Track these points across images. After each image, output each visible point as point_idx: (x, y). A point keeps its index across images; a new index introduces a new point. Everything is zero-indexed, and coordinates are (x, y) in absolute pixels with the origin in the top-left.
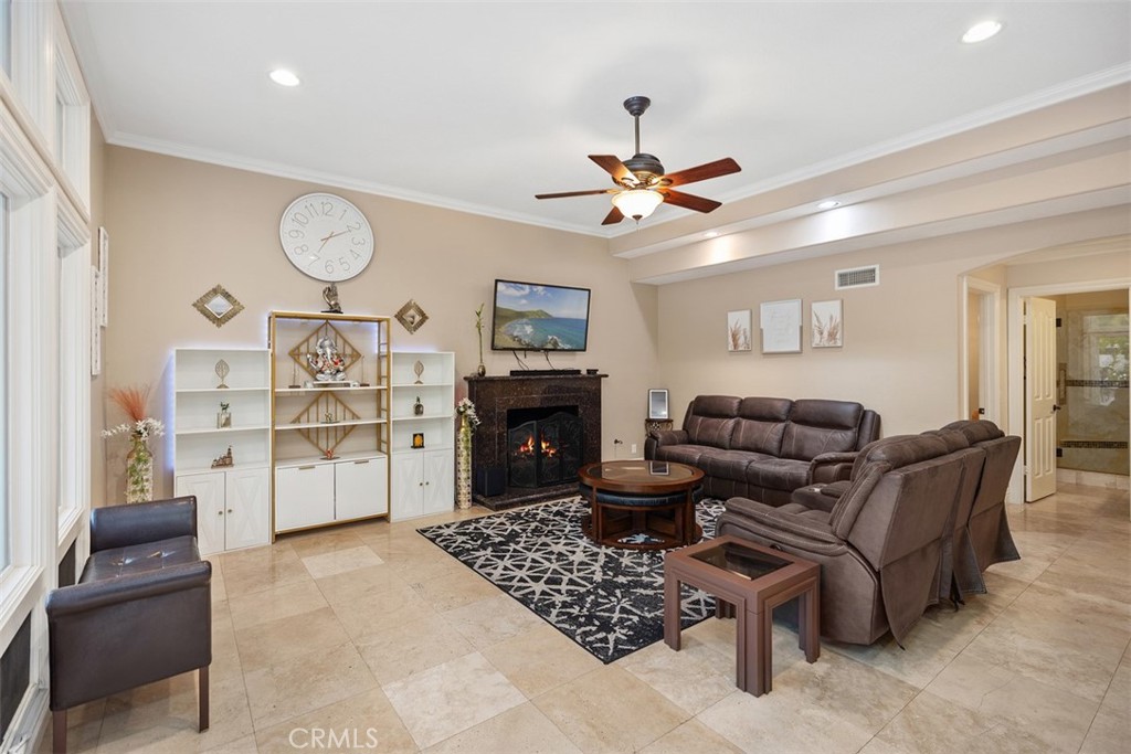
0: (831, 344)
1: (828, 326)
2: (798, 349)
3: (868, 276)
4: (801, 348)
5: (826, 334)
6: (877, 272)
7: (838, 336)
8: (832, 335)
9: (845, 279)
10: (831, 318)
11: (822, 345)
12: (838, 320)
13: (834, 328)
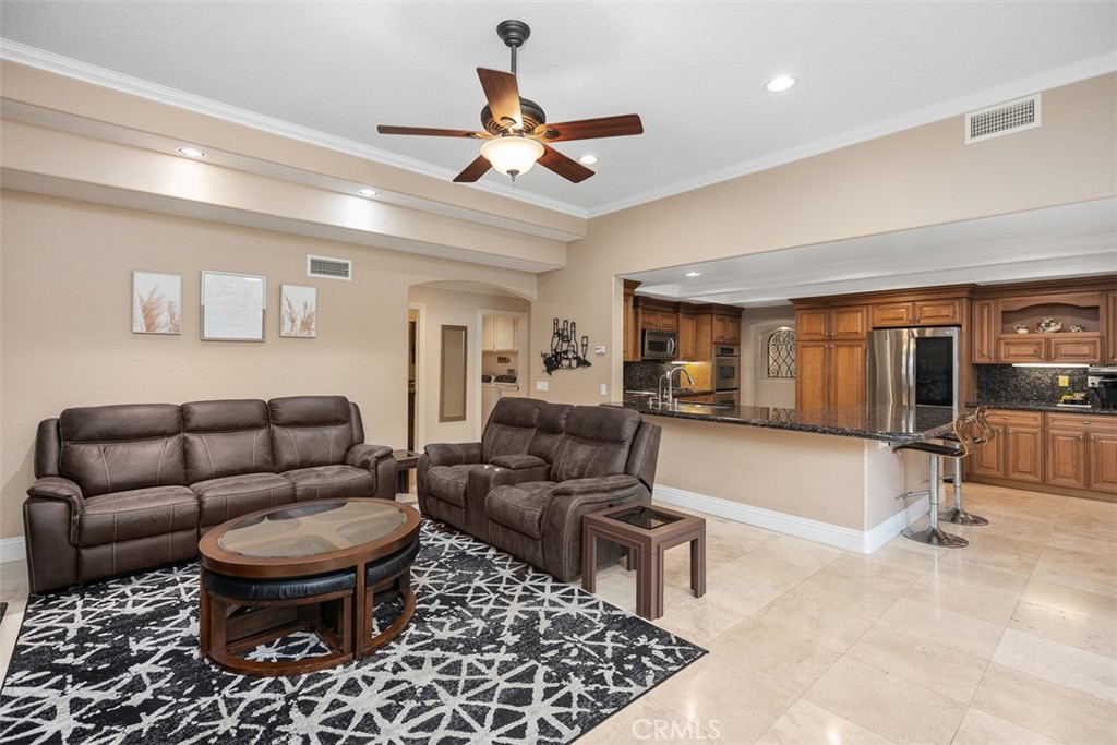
0: (305, 334)
1: (302, 313)
2: (260, 337)
3: (341, 269)
4: (263, 336)
5: (298, 323)
6: (350, 267)
7: (313, 326)
8: (306, 325)
9: (318, 266)
10: (306, 306)
11: (293, 334)
12: (314, 309)
13: (309, 317)
